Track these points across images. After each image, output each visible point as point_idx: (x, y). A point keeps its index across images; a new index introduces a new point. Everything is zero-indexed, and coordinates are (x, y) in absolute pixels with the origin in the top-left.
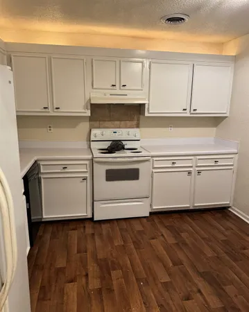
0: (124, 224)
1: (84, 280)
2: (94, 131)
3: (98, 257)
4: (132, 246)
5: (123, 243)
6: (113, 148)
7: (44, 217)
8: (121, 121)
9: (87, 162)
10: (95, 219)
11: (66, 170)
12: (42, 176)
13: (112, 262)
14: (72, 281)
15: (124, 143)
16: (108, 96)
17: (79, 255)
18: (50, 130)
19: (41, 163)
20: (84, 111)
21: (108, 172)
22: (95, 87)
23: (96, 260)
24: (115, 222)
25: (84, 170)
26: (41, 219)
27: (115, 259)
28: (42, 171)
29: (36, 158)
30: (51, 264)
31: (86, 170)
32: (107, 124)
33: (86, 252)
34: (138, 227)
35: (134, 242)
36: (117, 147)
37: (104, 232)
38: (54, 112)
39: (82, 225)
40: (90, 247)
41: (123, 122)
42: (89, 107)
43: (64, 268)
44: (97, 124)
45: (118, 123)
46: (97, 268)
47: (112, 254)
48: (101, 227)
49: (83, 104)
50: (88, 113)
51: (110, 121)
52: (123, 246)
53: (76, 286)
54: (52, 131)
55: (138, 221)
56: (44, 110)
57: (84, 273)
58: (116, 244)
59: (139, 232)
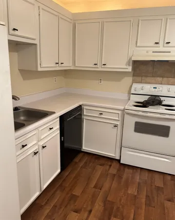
0: (146, 176)
1: (86, 215)
2: (135, 85)
3: (108, 199)
4: (144, 200)
5: (136, 194)
6: (149, 103)
7: (84, 148)
8: (163, 77)
9: (120, 112)
10: (121, 162)
11: (102, 116)
12: (85, 117)
13: (118, 208)
14: (76, 211)
15: (162, 99)
16: (151, 53)
17: (94, 189)
18: (100, 82)
19: (85, 107)
20: (126, 67)
21: (137, 124)
22: (138, 45)
23: (105, 201)
24: (139, 171)
25: (115, 118)
26: (81, 149)
27: (121, 207)
28: (85, 114)
29: (81, 103)
30: (71, 189)
31: (118, 119)
32: (148, 79)
33: (101, 189)
34: (159, 182)
35: (147, 196)
36: (153, 102)
37: (125, 177)
38: (102, 68)
39: (110, 164)
40: (107, 185)
41: (165, 79)
42: (131, 64)
43: (78, 196)
44: (139, 79)
45: (160, 79)
46: (101, 209)
47: (120, 200)
48: (124, 170)
49: (126, 60)
50: (130, 69)
51: (153, 76)
52: (135, 196)
53: (77, 217)
54: (102, 83)
55: (162, 176)
56: (95, 66)
57: (89, 208)
58: (129, 192)
59: (158, 188)
